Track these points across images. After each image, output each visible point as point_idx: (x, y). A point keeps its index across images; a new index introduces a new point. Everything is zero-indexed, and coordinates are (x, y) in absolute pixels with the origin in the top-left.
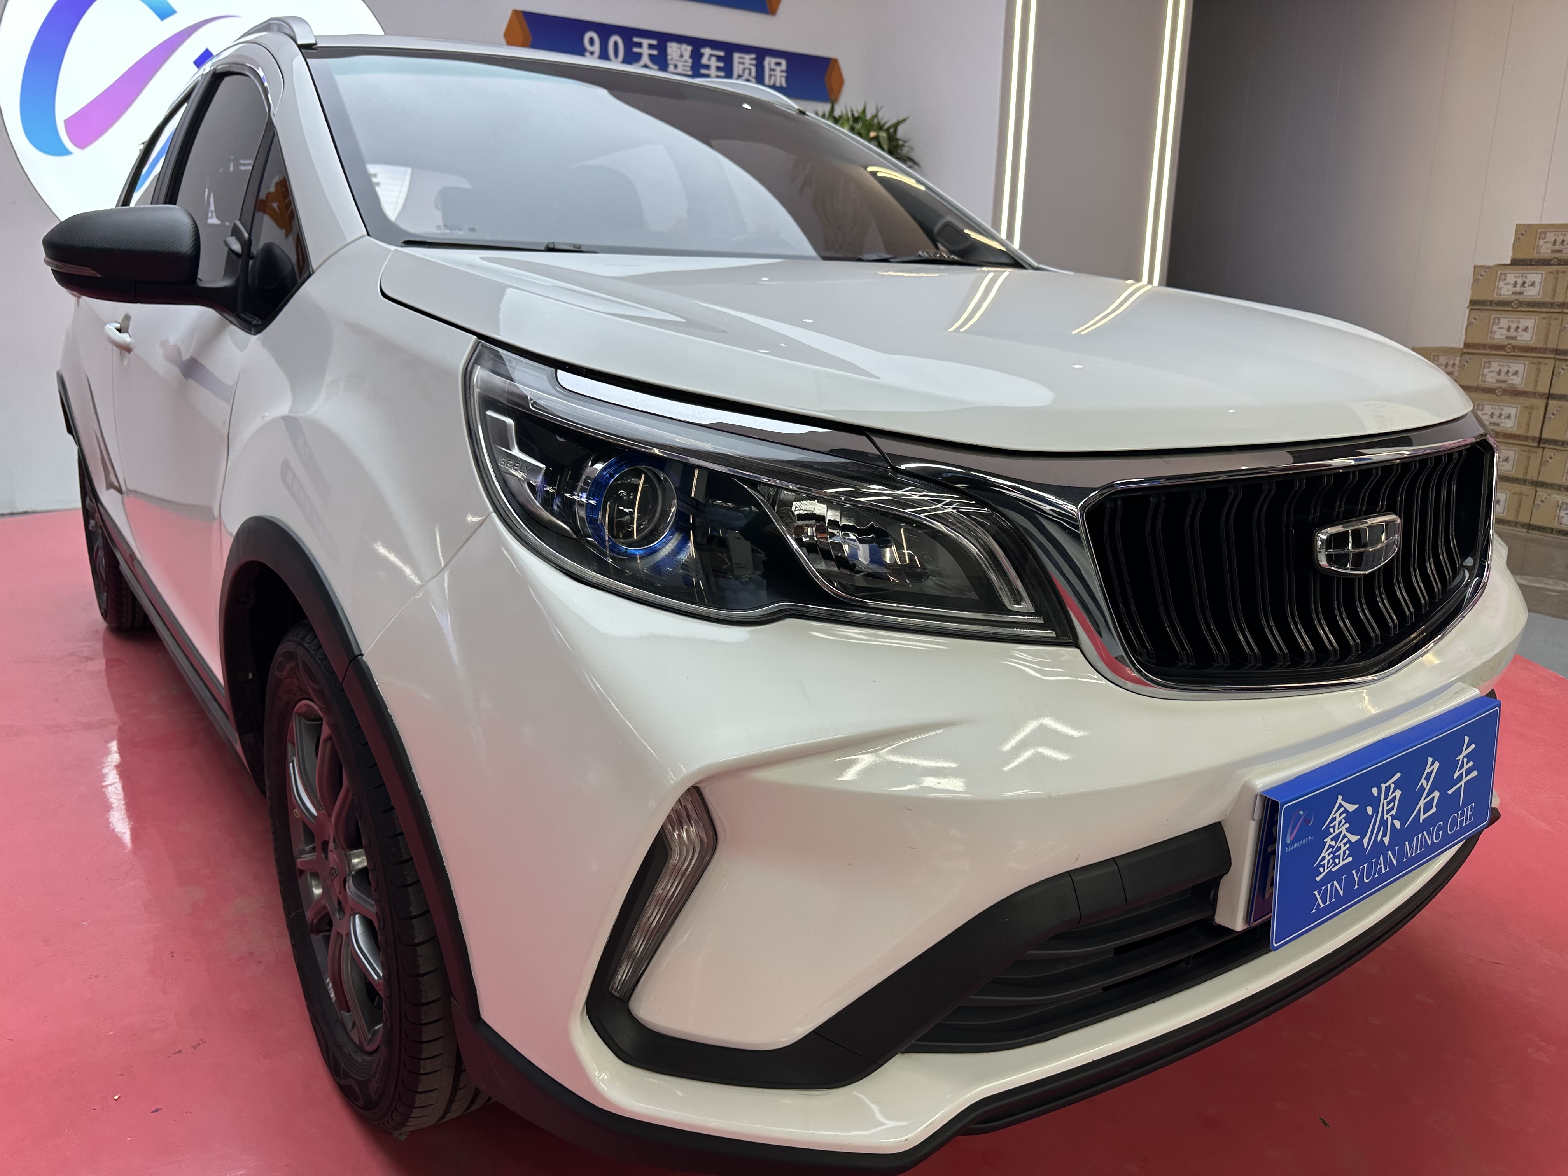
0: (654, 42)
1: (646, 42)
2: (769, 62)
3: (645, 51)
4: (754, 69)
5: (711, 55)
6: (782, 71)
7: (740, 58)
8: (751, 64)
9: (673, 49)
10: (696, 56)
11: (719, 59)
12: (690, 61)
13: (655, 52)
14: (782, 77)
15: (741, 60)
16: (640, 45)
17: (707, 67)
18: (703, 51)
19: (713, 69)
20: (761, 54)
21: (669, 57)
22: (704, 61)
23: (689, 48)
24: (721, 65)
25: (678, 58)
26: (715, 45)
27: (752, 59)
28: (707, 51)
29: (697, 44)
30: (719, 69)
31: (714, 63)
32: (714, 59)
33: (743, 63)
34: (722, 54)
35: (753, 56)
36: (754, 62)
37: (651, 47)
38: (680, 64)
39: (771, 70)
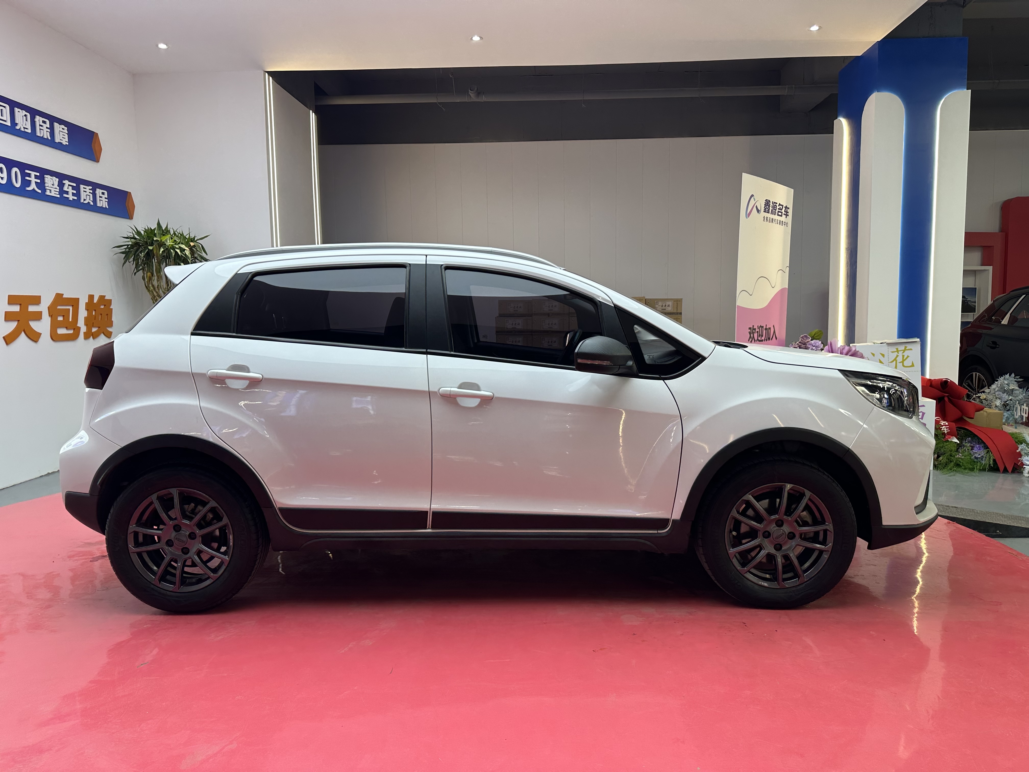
0: (38, 174)
1: (33, 174)
2: (99, 192)
3: (33, 179)
4: (91, 195)
5: (69, 185)
6: (105, 198)
7: (84, 188)
8: (90, 193)
9: (48, 178)
10: (61, 185)
11: (73, 188)
12: (58, 188)
13: (39, 181)
14: (106, 201)
15: (85, 190)
16: (29, 175)
17: (67, 193)
18: (64, 182)
19: (70, 194)
20: (95, 186)
21: (46, 185)
22: (65, 189)
23: (57, 180)
24: (75, 192)
25: (52, 186)
26: (71, 179)
27: (90, 189)
28: (66, 182)
29: (61, 177)
30: (73, 194)
31: (71, 191)
32: (70, 187)
33: (85, 192)
34: (75, 185)
35: (91, 188)
36: (91, 191)
37: (36, 177)
38: (53, 190)
39: (100, 197)
